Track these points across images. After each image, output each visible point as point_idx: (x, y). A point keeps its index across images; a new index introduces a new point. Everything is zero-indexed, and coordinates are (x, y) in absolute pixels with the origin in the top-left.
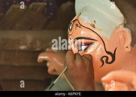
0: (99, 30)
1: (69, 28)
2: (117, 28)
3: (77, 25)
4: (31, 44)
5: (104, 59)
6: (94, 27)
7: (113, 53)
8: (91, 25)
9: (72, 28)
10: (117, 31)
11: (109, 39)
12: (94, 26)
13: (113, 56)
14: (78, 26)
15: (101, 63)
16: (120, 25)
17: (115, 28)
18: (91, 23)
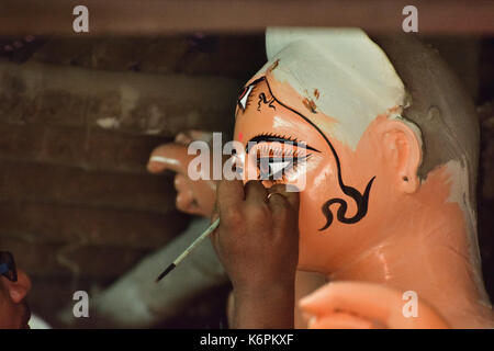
0: (328, 119)
1: (240, 104)
2: (380, 118)
3: (263, 97)
4: (133, 113)
5: (335, 208)
6: (313, 111)
7: (362, 192)
8: (304, 102)
9: (247, 104)
10: (382, 128)
11: (354, 150)
12: (312, 107)
13: (363, 201)
14: (266, 102)
15: (324, 220)
16: (391, 111)
17: (375, 117)
18: (303, 95)
